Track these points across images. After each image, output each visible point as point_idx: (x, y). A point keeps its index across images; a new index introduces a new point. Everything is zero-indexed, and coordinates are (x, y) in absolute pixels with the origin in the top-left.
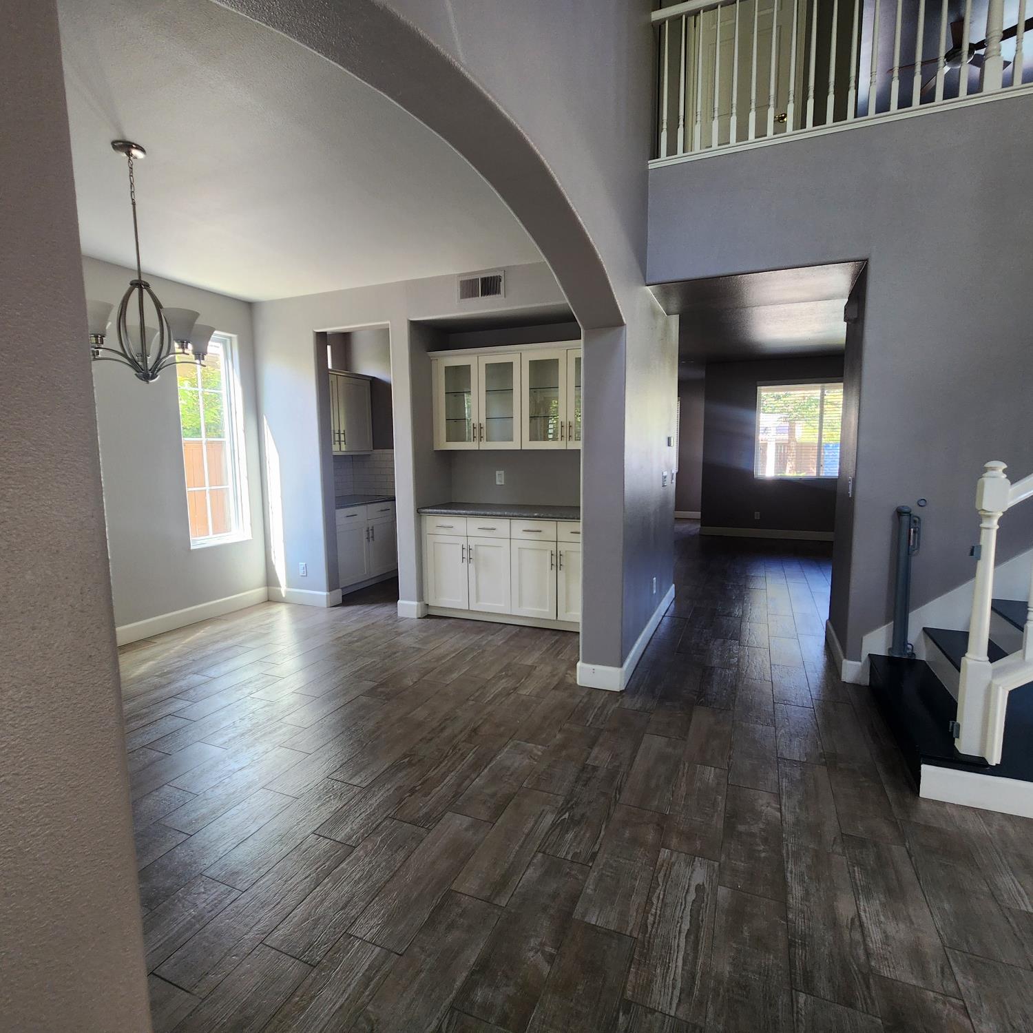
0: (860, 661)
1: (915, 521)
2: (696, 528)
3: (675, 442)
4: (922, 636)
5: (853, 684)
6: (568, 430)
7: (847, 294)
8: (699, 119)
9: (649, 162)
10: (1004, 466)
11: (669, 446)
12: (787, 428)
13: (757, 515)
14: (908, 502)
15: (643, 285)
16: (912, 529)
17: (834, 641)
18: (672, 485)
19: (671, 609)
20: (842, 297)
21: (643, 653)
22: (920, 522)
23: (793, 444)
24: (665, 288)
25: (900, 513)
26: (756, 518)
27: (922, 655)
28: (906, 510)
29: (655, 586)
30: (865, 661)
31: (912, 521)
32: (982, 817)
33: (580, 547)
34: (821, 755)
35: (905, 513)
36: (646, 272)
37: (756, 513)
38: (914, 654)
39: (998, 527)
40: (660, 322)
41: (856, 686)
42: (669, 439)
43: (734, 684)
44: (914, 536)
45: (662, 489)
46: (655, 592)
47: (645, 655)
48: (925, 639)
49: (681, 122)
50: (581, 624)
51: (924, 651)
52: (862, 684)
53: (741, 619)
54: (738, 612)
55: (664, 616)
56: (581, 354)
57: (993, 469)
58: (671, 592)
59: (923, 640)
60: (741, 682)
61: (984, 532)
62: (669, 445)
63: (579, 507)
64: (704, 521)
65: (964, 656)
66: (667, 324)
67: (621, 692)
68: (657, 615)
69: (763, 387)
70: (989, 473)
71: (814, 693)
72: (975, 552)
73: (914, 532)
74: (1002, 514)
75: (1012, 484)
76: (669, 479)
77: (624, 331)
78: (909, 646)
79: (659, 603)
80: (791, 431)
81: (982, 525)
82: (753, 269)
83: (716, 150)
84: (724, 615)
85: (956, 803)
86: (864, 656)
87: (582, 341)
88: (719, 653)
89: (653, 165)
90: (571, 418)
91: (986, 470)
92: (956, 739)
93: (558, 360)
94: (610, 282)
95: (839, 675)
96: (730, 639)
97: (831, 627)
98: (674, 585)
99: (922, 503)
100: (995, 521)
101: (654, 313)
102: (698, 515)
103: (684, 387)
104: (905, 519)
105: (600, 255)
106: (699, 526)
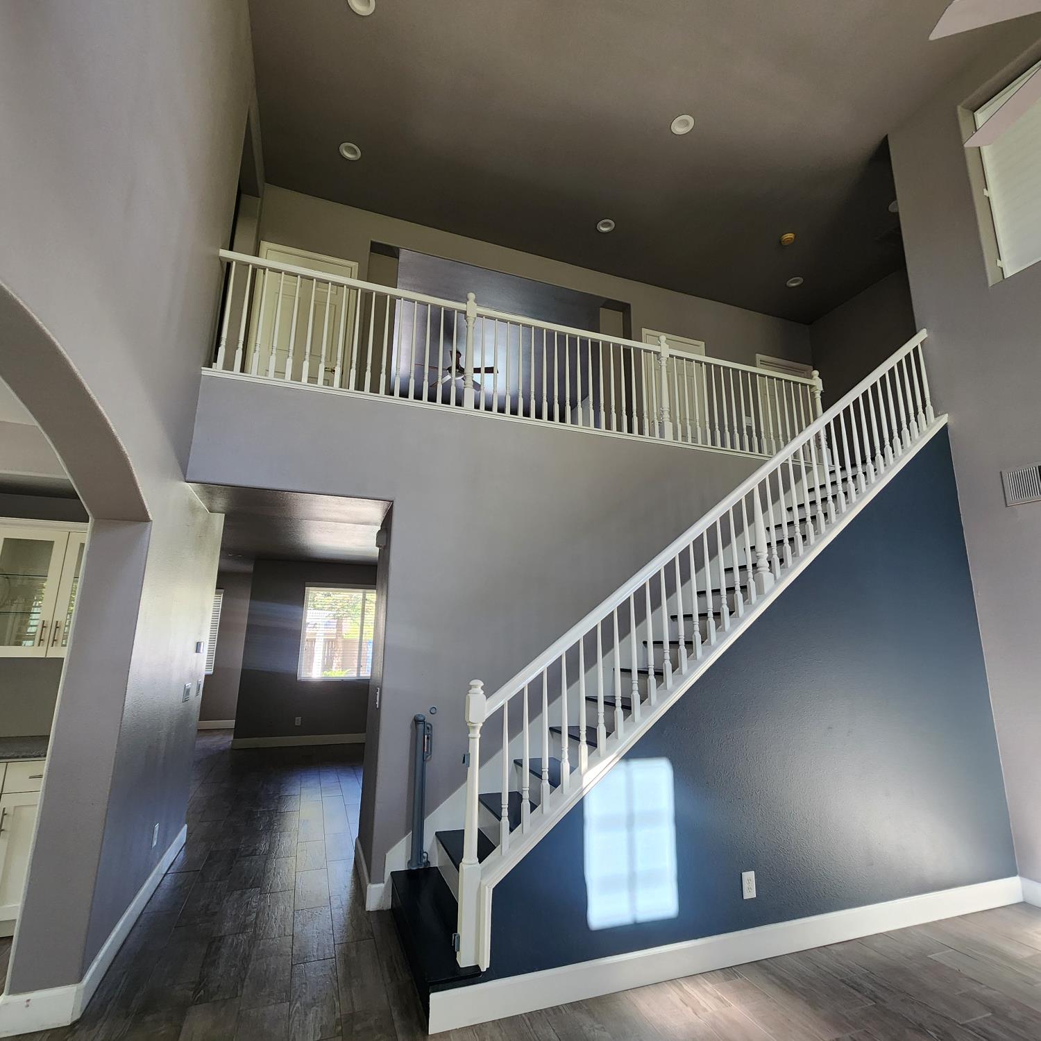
0: (384, 882)
1: (428, 728)
2: (227, 740)
3: (205, 649)
4: (435, 842)
5: (377, 911)
6: (52, 632)
7: (380, 522)
8: (258, 349)
9: (203, 368)
10: (482, 684)
11: (196, 652)
12: (336, 624)
13: (298, 721)
14: (423, 712)
15: (181, 480)
16: (426, 736)
17: (361, 863)
18: (196, 699)
19: (178, 862)
20: (376, 524)
21: (124, 943)
22: (431, 730)
23: (340, 640)
24: (209, 489)
25: (417, 721)
26: (296, 724)
27: (435, 863)
28: (422, 718)
29: (156, 836)
30: (388, 881)
31: (426, 728)
32: (478, 1035)
33: (38, 798)
34: (338, 1022)
35: (421, 721)
36: (186, 469)
37: (297, 718)
38: (428, 862)
39: (480, 736)
40: (201, 518)
41: (379, 912)
42: (198, 645)
43: (247, 953)
44: (428, 742)
45: (182, 706)
46: (155, 843)
47: (125, 947)
48: (437, 844)
49: (241, 346)
50: (17, 924)
51: (436, 856)
52: (385, 909)
53: (268, 855)
54: (263, 847)
55: (166, 874)
56: (86, 539)
57: (475, 686)
58: (182, 836)
59: (436, 845)
60: (256, 948)
61: (471, 740)
62: (197, 650)
63: (48, 737)
64: (238, 732)
65: (461, 861)
66: (208, 521)
67: (74, 1024)
68: (157, 874)
69: (310, 588)
70: (473, 690)
71: (337, 936)
72: (465, 759)
73: (428, 738)
74: (482, 725)
75: (487, 698)
76: (193, 693)
77: (149, 529)
78: (425, 855)
79: (161, 857)
80: (339, 627)
81: (470, 735)
82: (299, 490)
83: (271, 379)
84: (248, 856)
85: (458, 1028)
86: (387, 876)
87: (89, 526)
88: (233, 913)
89: (206, 372)
90: (61, 617)
91: (470, 687)
92: (458, 953)
93: (52, 543)
94: (136, 476)
95: (363, 904)
96: (251, 887)
97: (360, 848)
98: (186, 826)
99: (433, 711)
100: (478, 731)
101: (193, 509)
102: (231, 723)
103: (225, 581)
104: (421, 726)
105: (124, 447)
106: (232, 738)
